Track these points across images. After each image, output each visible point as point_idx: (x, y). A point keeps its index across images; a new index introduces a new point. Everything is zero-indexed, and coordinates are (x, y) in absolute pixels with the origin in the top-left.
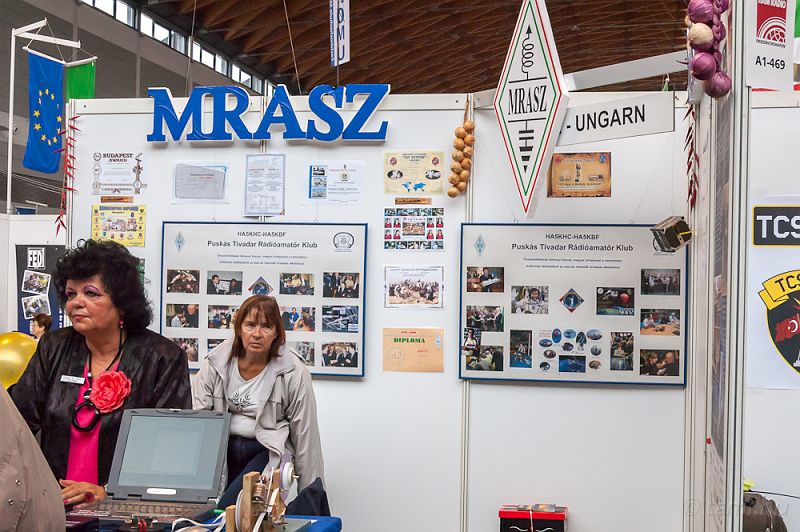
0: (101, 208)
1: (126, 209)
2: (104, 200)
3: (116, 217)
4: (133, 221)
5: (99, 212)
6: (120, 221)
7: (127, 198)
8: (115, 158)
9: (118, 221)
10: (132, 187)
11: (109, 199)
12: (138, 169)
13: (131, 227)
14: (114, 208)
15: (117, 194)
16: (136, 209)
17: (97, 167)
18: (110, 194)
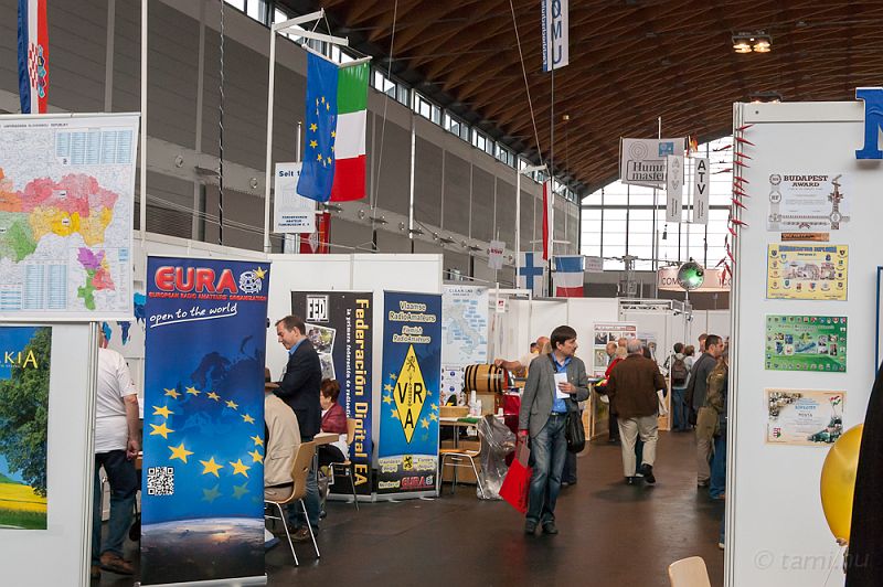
0: (782, 249)
1: (818, 249)
2: (784, 238)
3: (803, 261)
4: (828, 267)
5: (779, 254)
6: (808, 266)
7: (820, 235)
8: (800, 181)
9: (807, 265)
10: (827, 221)
11: (793, 237)
12: (836, 197)
13: (827, 274)
14: (801, 249)
15: (804, 230)
16: (833, 249)
17: (775, 194)
18: (795, 230)
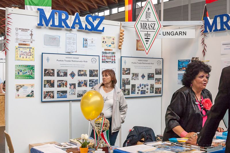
0: (19, 47)
1: (27, 48)
2: (19, 44)
3: (24, 51)
4: (30, 52)
5: (18, 49)
6: (25, 52)
7: (28, 44)
8: (23, 30)
10: (30, 41)
11: (21, 44)
12: (32, 35)
13: (30, 54)
14: (23, 48)
15: (24, 43)
16: (31, 48)
17: (17, 33)
18: (22, 42)
